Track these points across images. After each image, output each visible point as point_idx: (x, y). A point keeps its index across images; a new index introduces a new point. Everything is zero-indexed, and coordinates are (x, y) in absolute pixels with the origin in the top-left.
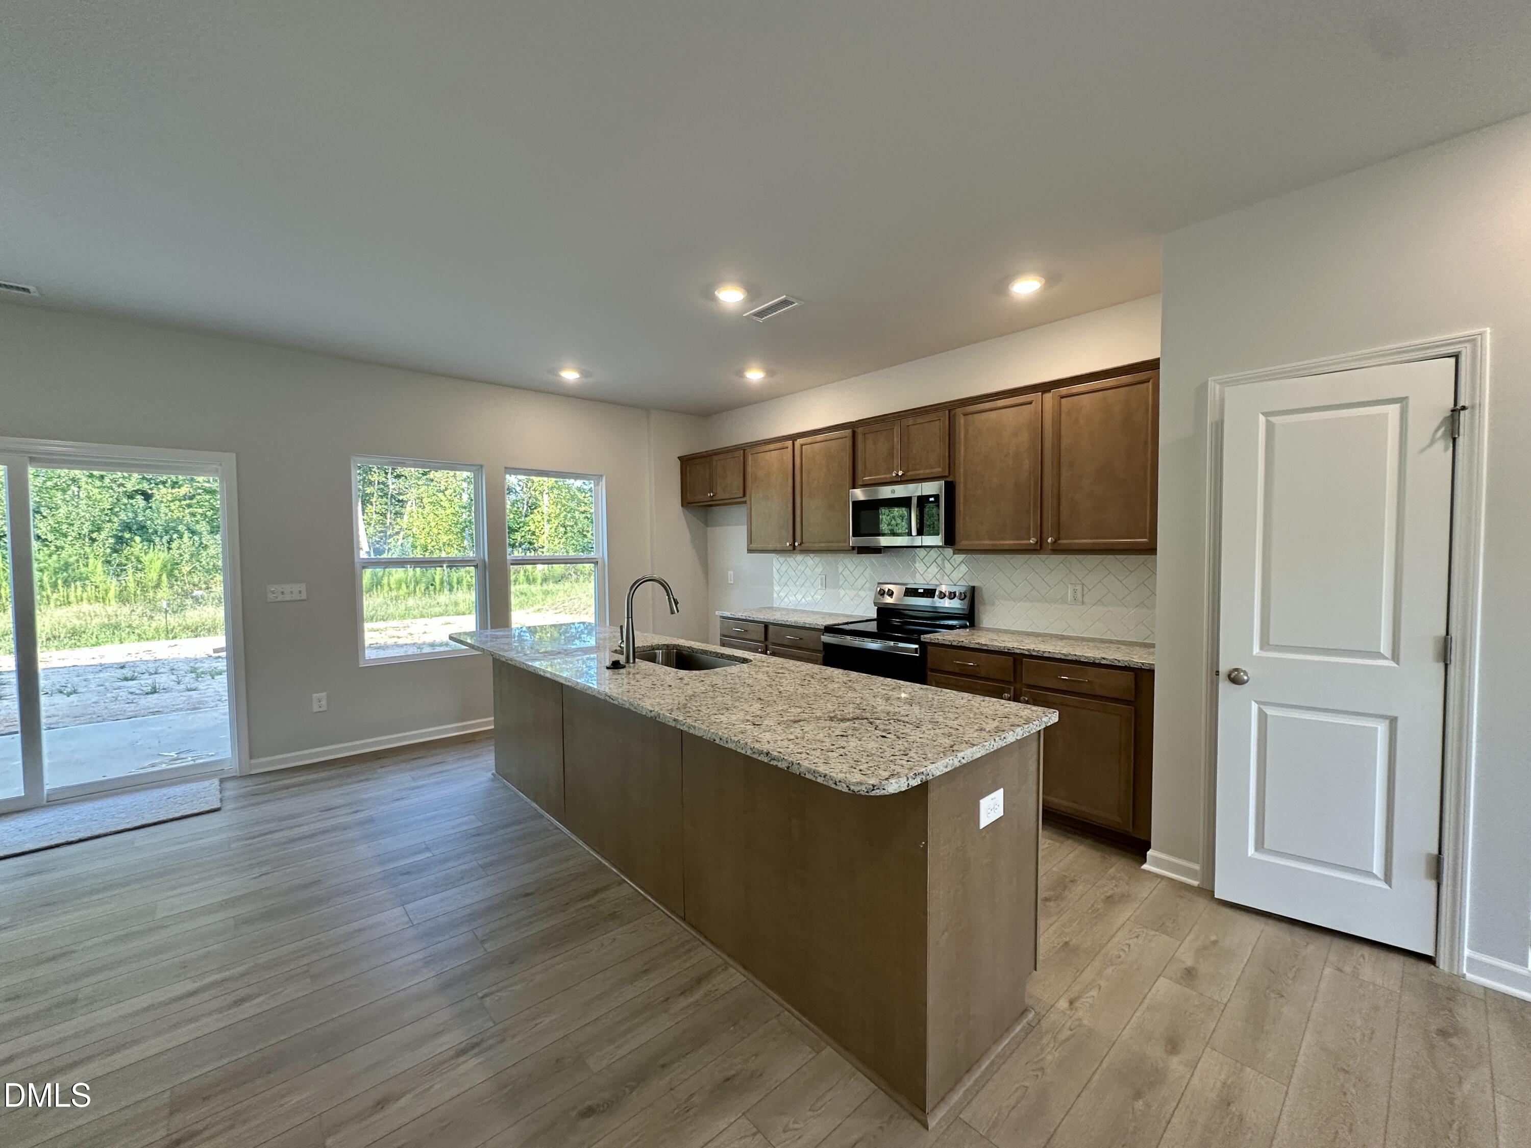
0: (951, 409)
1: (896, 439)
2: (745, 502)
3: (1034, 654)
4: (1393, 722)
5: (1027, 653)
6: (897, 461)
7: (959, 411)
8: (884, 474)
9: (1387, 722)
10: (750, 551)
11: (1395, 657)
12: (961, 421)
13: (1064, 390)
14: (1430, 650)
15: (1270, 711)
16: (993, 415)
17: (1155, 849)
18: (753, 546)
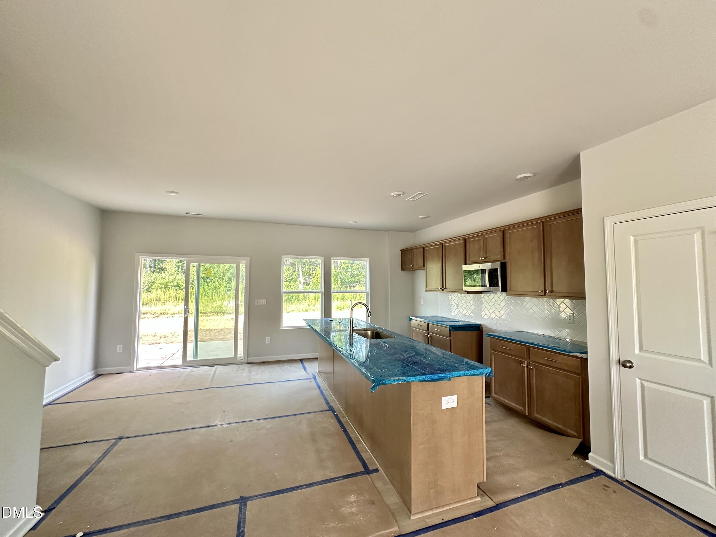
0: (504, 230)
1: (482, 243)
2: (424, 269)
3: (534, 346)
4: (712, 399)
6: (482, 253)
7: (507, 231)
8: (477, 258)
9: (709, 399)
10: (426, 291)
11: (710, 364)
12: (508, 235)
13: (552, 221)
15: (646, 384)
16: (521, 232)
17: (593, 453)
18: (427, 289)
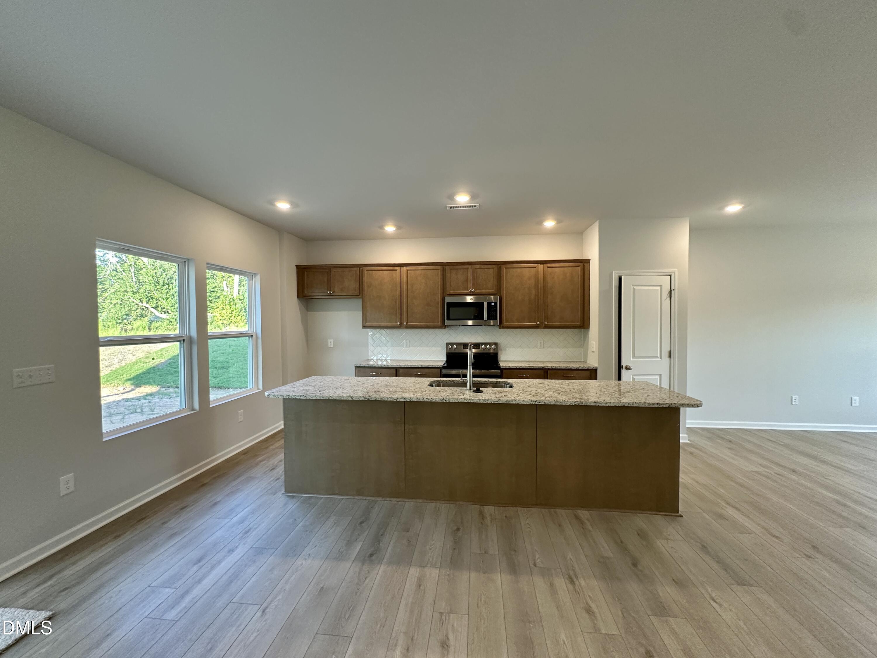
0: (500, 265)
1: (470, 275)
2: (360, 298)
3: (554, 368)
4: (660, 375)
5: (551, 368)
6: (470, 285)
7: (503, 266)
8: (462, 290)
9: (659, 376)
10: (364, 327)
11: (661, 358)
12: (504, 270)
13: (549, 265)
14: (667, 354)
16: (519, 270)
18: (368, 324)
